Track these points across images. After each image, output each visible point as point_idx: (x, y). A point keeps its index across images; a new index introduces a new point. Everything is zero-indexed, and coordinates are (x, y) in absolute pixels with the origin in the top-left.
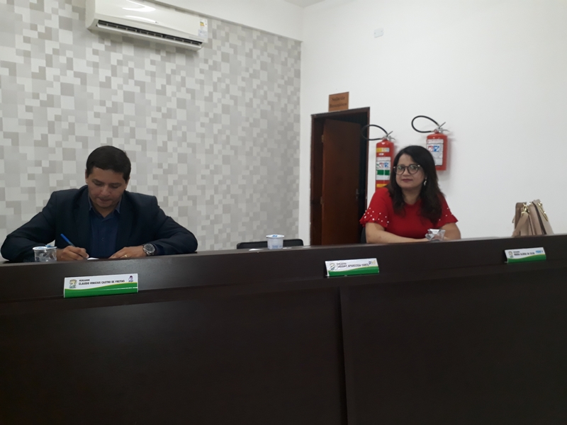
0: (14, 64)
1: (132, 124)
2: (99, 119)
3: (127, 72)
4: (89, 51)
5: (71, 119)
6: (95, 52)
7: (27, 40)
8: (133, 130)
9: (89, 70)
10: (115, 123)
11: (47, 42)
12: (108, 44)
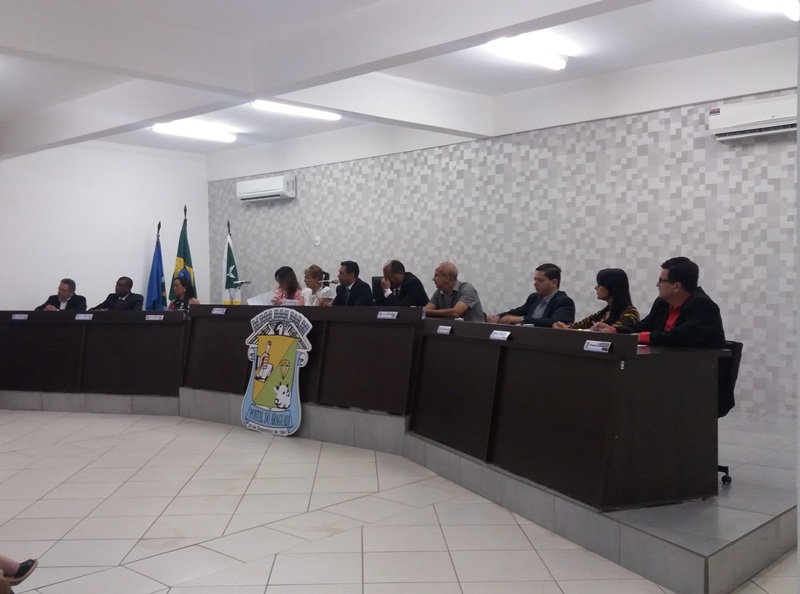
0: (657, 190)
1: (764, 226)
2: (727, 226)
3: (760, 172)
4: (720, 161)
5: (702, 229)
6: (726, 161)
7: (668, 167)
8: (764, 232)
9: (719, 180)
10: (745, 227)
11: (683, 164)
12: (738, 149)
